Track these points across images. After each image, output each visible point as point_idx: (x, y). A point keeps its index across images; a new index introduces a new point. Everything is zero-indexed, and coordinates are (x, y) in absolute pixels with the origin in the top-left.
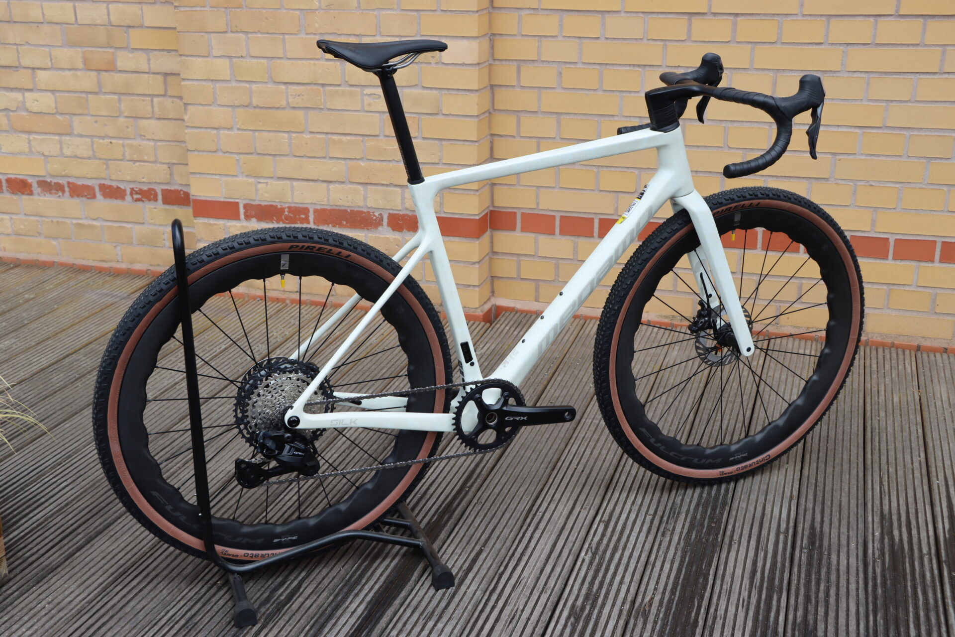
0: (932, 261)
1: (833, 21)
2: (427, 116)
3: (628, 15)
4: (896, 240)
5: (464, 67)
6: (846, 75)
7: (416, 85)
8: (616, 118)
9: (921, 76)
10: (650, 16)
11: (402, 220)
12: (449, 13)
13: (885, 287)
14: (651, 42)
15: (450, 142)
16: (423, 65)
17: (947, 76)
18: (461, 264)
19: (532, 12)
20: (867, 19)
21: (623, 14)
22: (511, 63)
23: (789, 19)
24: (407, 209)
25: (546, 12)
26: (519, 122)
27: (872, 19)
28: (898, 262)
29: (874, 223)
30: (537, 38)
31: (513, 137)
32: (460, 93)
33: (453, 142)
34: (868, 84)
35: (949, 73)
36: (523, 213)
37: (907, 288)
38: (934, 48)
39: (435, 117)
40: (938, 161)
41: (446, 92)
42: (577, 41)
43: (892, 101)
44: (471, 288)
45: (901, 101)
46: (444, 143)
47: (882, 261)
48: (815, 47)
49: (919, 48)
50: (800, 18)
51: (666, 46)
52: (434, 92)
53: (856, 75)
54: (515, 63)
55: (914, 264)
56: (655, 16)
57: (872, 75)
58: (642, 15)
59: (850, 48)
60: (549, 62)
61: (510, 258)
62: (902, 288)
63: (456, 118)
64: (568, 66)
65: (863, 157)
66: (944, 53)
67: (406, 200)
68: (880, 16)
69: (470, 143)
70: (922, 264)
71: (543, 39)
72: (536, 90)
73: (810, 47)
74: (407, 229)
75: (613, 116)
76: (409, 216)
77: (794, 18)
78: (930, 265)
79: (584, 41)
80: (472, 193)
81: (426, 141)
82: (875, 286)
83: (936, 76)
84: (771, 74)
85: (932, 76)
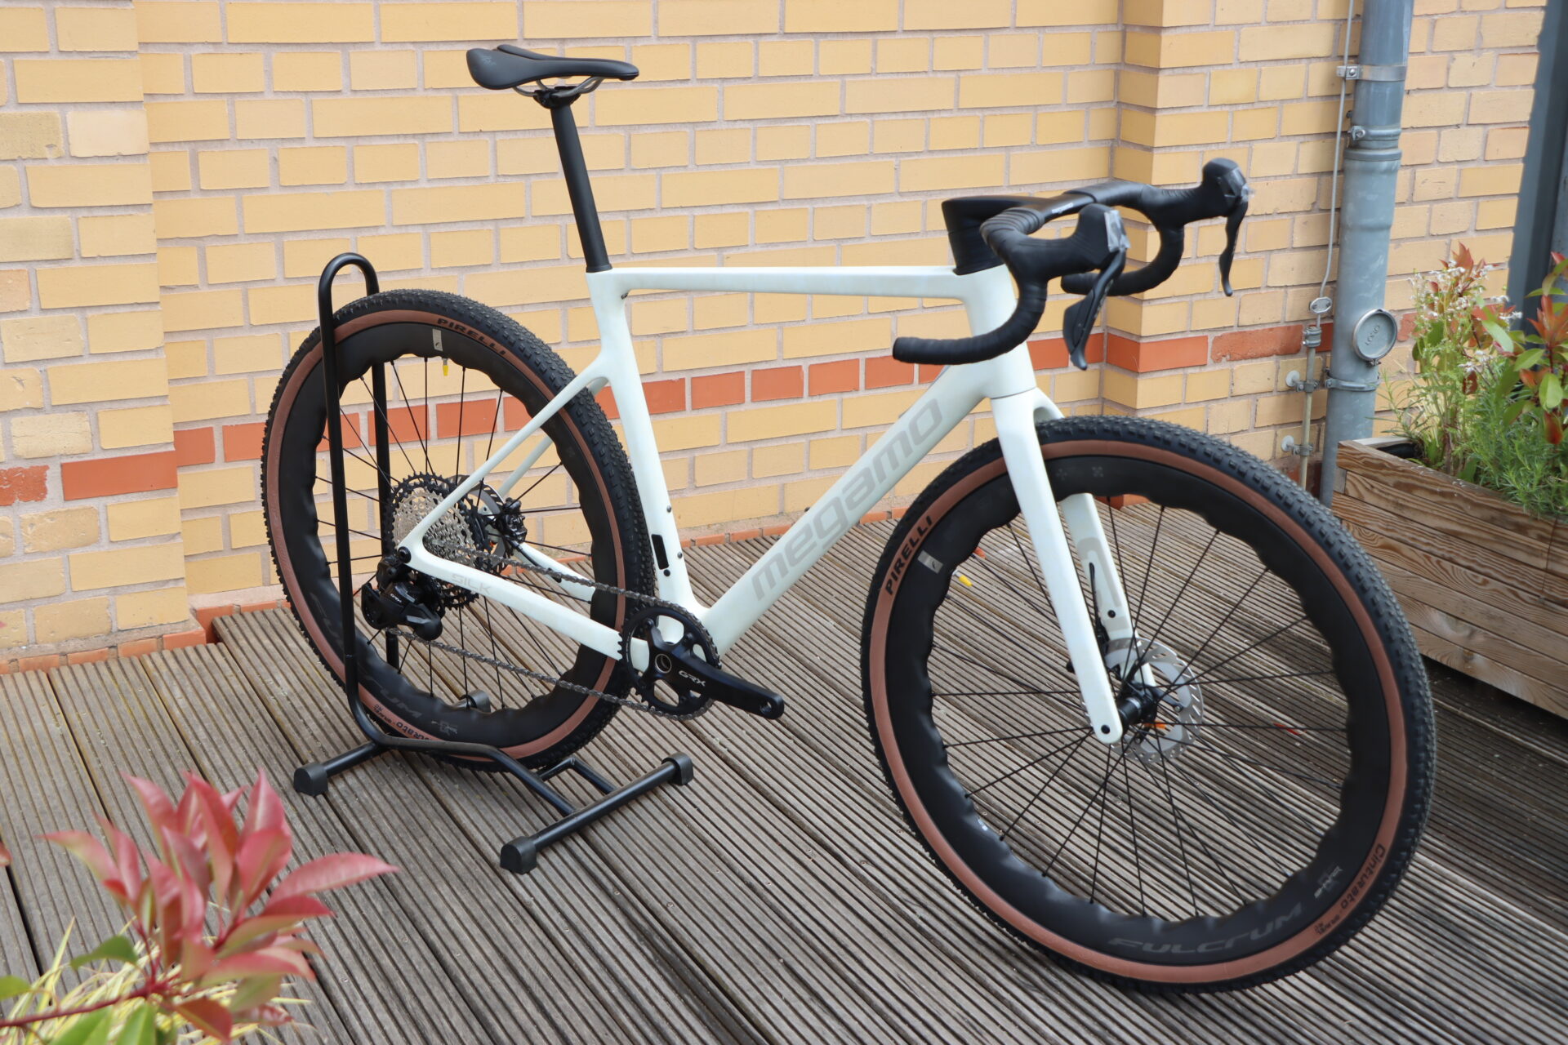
0: (857, 389)
1: (700, 43)
2: (47, 266)
3: (389, 48)
4: (811, 367)
5: (121, 162)
6: (724, 126)
7: (17, 205)
8: (382, 231)
9: (819, 122)
10: (426, 48)
11: (10, 481)
12: (77, 57)
13: (803, 440)
14: (431, 94)
15: (103, 311)
16: (29, 164)
17: (848, 119)
18: (147, 544)
19: (211, 49)
20: (744, 40)
21: (378, 47)
22: (176, 148)
23: (640, 43)
24: (18, 458)
25: (239, 49)
26: (203, 259)
27: (751, 40)
28: (816, 399)
29: (780, 346)
30: (225, 98)
31: (196, 287)
32: (115, 213)
33: (110, 310)
34: (755, 138)
35: (851, 115)
36: (225, 428)
37: (830, 435)
38: (830, 80)
39: (65, 265)
40: (850, 243)
41: (85, 213)
42: (303, 98)
43: (787, 161)
44: (171, 585)
45: (798, 160)
46: (89, 314)
47: (795, 402)
48: (679, 86)
49: (813, 81)
50: (654, 42)
51: (457, 98)
52: (59, 216)
53: (738, 125)
54: (187, 148)
55: (836, 397)
56: (433, 48)
57: (759, 124)
58: (411, 47)
59: (726, 85)
60: (252, 141)
61: (208, 515)
62: (824, 436)
63: (111, 263)
64: (287, 145)
65: (758, 249)
66: (843, 86)
67: (15, 441)
68: (760, 35)
69: (147, 308)
70: (846, 396)
71: (237, 99)
72: (232, 196)
73: (673, 86)
74: (20, 498)
75: (376, 227)
76: (24, 471)
77: (646, 42)
78: (854, 395)
79: (316, 98)
80: (158, 403)
81: (49, 316)
82: (791, 441)
83: (837, 121)
84: (622, 133)
85: (832, 121)
